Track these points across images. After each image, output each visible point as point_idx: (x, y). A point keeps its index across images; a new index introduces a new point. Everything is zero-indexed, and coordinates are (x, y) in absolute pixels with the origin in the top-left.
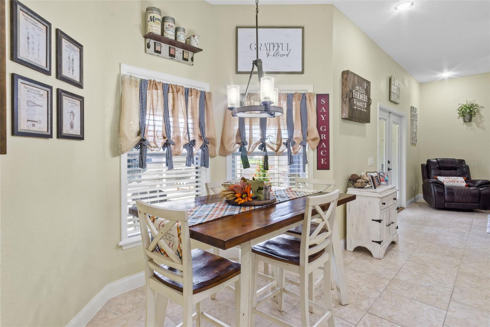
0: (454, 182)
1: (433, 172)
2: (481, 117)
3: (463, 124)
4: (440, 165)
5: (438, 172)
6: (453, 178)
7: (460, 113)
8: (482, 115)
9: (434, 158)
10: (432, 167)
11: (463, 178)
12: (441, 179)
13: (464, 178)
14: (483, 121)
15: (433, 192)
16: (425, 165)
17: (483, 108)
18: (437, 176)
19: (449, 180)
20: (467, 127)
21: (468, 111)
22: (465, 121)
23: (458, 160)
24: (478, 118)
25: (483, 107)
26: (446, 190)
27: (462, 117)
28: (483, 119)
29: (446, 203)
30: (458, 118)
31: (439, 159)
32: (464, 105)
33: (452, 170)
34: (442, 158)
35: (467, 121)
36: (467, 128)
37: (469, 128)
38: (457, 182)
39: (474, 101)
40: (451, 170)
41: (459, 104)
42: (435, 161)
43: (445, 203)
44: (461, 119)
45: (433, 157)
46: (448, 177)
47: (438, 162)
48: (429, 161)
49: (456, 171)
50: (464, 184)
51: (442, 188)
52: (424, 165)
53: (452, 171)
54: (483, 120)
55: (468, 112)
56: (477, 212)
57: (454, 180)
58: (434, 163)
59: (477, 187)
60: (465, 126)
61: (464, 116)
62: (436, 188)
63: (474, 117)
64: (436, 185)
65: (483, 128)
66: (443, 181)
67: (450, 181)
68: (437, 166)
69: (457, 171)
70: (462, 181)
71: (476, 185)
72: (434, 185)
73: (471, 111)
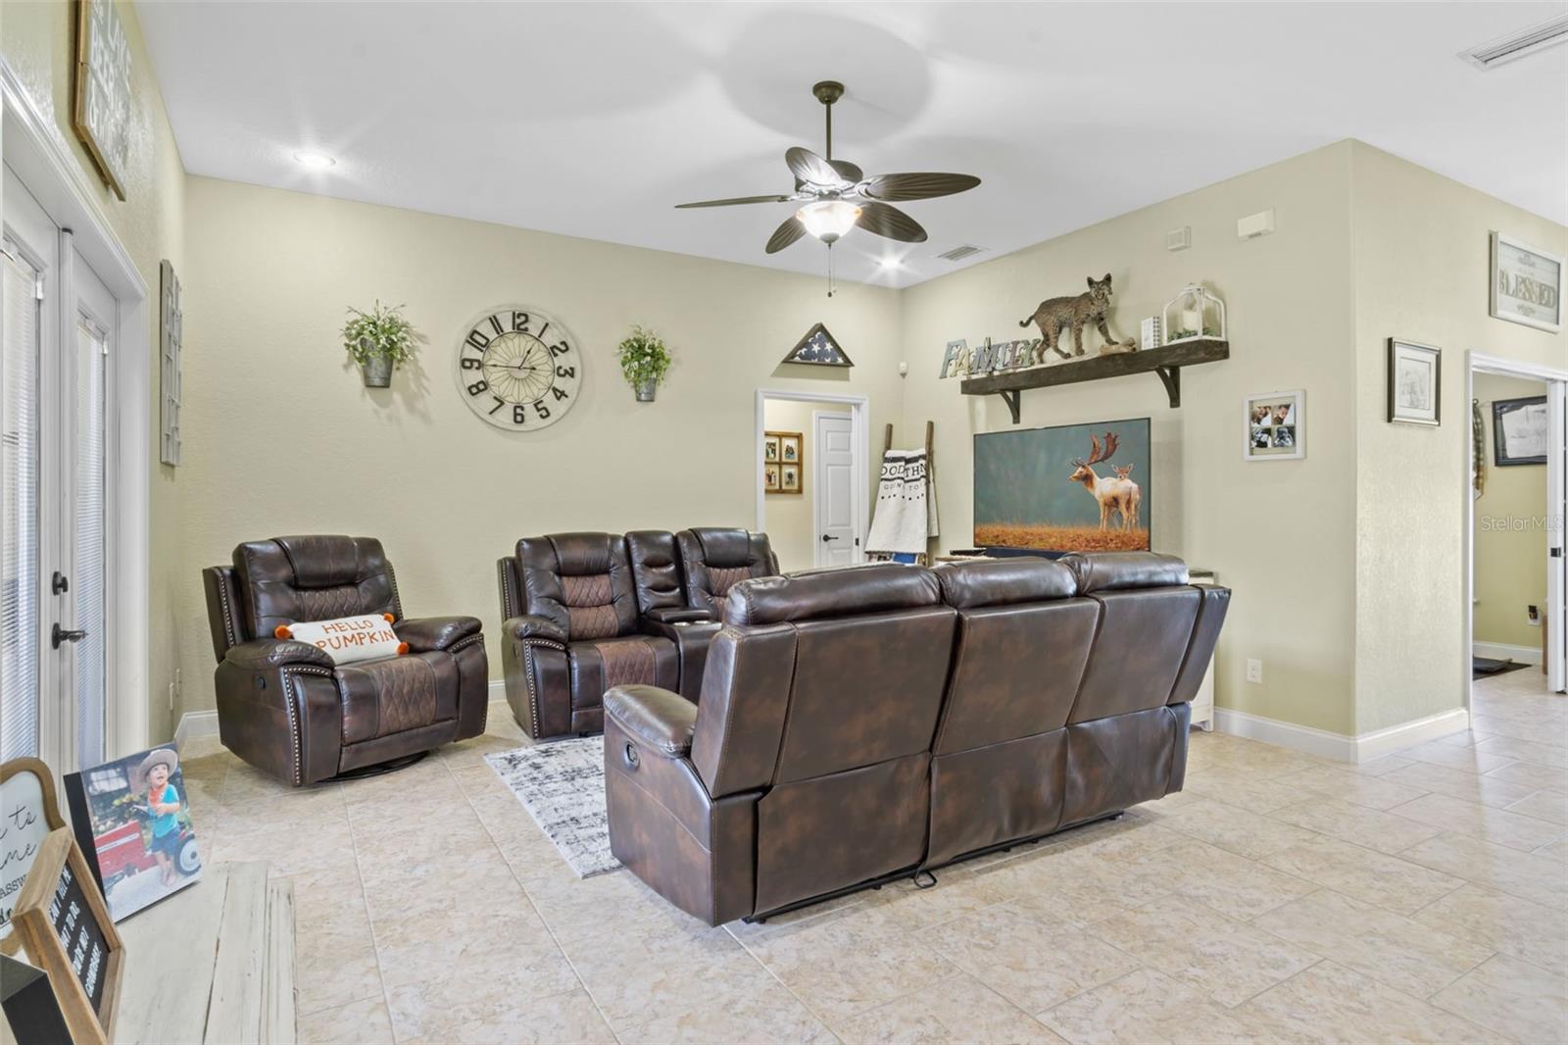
0: (361, 639)
1: (265, 602)
2: (419, 373)
3: (363, 395)
4: (297, 565)
5: (291, 599)
6: (351, 620)
7: (355, 348)
8: (421, 369)
9: (266, 539)
10: (261, 584)
11: (382, 617)
12: (307, 633)
13: (387, 619)
14: (424, 392)
15: (290, 710)
16: (227, 572)
17: (422, 341)
18: (289, 624)
19: (340, 634)
20: (376, 407)
21: (383, 341)
22: (369, 385)
23: (361, 541)
24: (410, 375)
25: (424, 336)
26: (344, 687)
27: (359, 365)
28: (424, 381)
29: (344, 749)
30: (346, 367)
31: (286, 538)
32: (365, 315)
33: (343, 585)
34: (302, 537)
35: (377, 381)
36: (375, 411)
37: (383, 412)
38: (371, 637)
39: (400, 310)
40: (336, 586)
41: (351, 310)
42: (273, 548)
43: (341, 753)
44: (355, 373)
45: (263, 531)
46: (333, 622)
47: (287, 555)
48: (242, 553)
49: (355, 590)
50: (394, 645)
51: (328, 680)
52: (224, 576)
53: (343, 590)
54: (425, 388)
55: (384, 346)
56: (447, 752)
57: (359, 631)
58: (268, 562)
59: (445, 649)
60: (368, 401)
61: (364, 358)
62: (305, 685)
63: (398, 369)
64: (300, 673)
65: (425, 417)
66: (318, 643)
67: (345, 638)
68: (284, 572)
69: (360, 588)
70: (385, 633)
71: (441, 643)
72: (293, 674)
73: (393, 343)
